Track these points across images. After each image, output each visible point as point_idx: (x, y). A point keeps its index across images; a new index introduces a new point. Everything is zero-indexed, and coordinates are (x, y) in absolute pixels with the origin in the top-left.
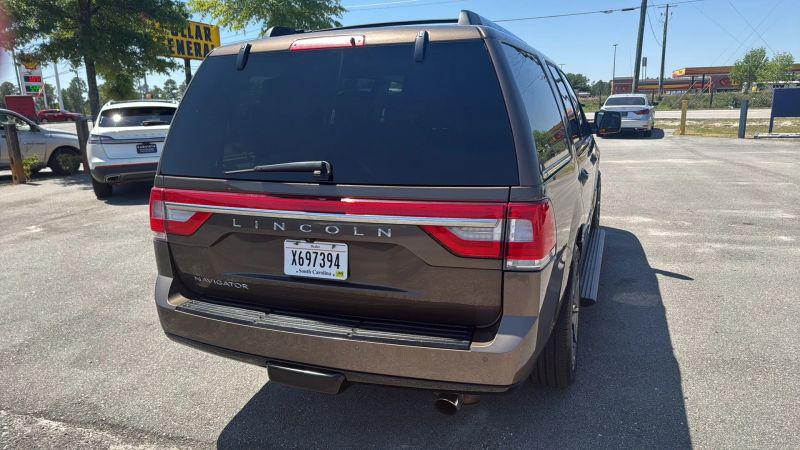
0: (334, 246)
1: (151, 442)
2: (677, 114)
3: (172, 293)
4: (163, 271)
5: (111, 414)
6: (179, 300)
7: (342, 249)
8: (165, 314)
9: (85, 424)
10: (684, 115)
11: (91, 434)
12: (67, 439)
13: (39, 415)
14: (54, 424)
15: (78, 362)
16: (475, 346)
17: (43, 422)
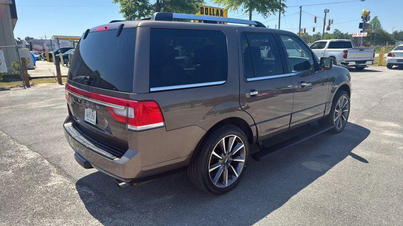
0: (93, 111)
1: (62, 175)
3: (67, 121)
6: (70, 124)
7: (95, 112)
12: (45, 168)
14: (47, 162)
16: (117, 159)
17: (46, 161)
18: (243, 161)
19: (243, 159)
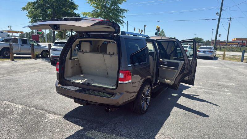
1: (53, 114)
2: (222, 53)
3: (58, 84)
4: (58, 79)
5: (46, 108)
6: (60, 85)
8: (57, 88)
9: (41, 110)
10: (224, 53)
11: (41, 111)
12: (37, 112)
13: (32, 107)
14: (35, 109)
15: (41, 99)
17: (33, 108)
18: (150, 97)
19: (149, 97)
